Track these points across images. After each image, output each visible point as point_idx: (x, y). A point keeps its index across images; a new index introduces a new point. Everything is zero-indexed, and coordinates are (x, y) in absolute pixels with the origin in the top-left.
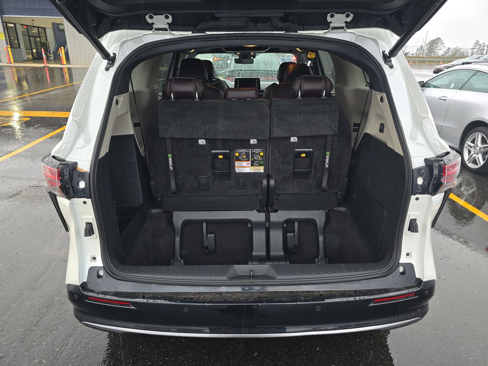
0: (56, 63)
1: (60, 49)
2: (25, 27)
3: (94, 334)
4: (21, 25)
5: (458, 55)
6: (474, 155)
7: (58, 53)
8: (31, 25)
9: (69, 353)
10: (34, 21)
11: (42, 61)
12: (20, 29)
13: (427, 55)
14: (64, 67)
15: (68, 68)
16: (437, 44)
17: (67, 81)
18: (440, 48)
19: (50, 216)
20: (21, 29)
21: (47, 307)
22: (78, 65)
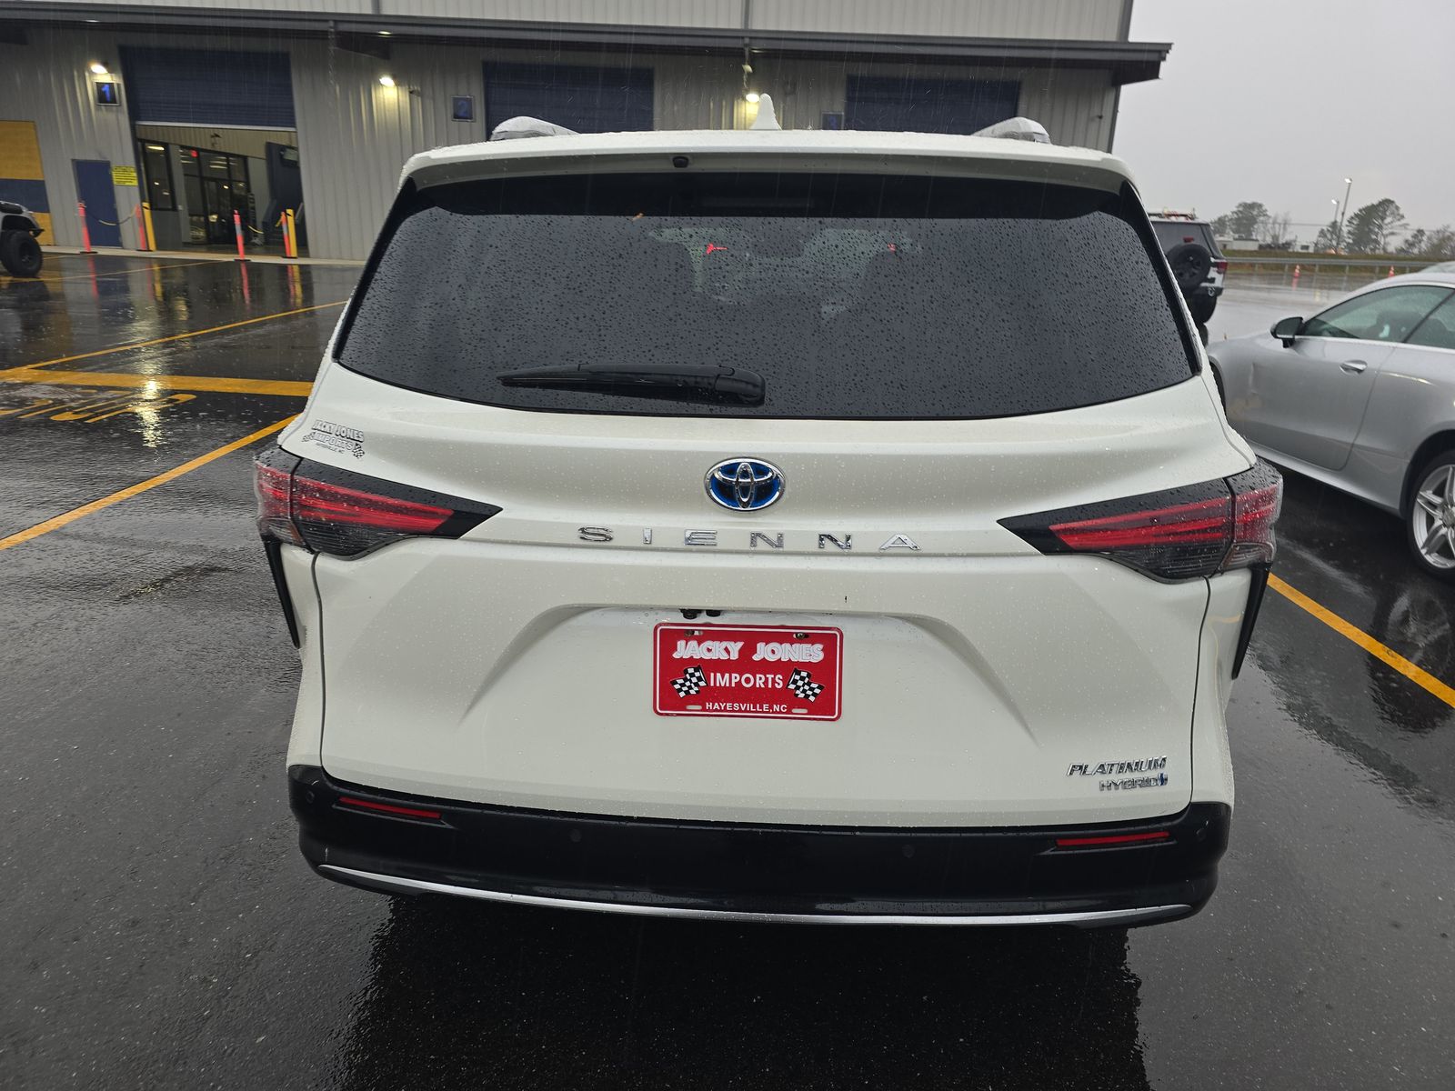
0: (268, 252)
1: (283, 213)
2: (194, 154)
3: (342, 925)
4: (182, 147)
5: (1448, 253)
6: (1444, 530)
7: (277, 226)
8: (209, 148)
9: (278, 965)
10: (217, 138)
11: (233, 246)
12: (179, 160)
13: (1351, 251)
14: (291, 265)
15: (301, 266)
16: (1383, 219)
17: (295, 302)
18: (1391, 231)
19: (241, 643)
20: (183, 159)
21: (226, 859)
22: (330, 258)
